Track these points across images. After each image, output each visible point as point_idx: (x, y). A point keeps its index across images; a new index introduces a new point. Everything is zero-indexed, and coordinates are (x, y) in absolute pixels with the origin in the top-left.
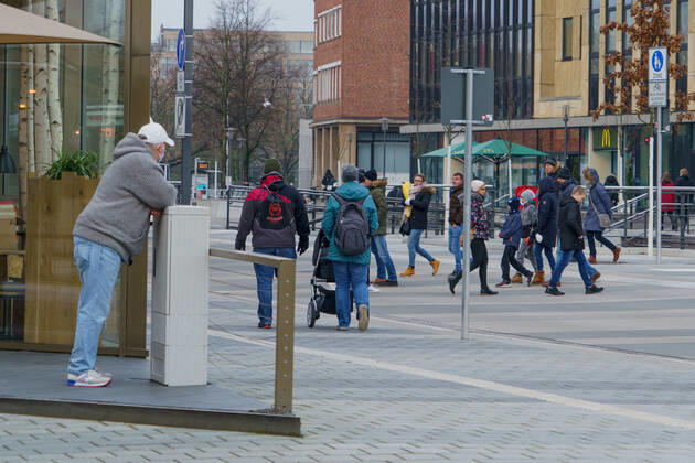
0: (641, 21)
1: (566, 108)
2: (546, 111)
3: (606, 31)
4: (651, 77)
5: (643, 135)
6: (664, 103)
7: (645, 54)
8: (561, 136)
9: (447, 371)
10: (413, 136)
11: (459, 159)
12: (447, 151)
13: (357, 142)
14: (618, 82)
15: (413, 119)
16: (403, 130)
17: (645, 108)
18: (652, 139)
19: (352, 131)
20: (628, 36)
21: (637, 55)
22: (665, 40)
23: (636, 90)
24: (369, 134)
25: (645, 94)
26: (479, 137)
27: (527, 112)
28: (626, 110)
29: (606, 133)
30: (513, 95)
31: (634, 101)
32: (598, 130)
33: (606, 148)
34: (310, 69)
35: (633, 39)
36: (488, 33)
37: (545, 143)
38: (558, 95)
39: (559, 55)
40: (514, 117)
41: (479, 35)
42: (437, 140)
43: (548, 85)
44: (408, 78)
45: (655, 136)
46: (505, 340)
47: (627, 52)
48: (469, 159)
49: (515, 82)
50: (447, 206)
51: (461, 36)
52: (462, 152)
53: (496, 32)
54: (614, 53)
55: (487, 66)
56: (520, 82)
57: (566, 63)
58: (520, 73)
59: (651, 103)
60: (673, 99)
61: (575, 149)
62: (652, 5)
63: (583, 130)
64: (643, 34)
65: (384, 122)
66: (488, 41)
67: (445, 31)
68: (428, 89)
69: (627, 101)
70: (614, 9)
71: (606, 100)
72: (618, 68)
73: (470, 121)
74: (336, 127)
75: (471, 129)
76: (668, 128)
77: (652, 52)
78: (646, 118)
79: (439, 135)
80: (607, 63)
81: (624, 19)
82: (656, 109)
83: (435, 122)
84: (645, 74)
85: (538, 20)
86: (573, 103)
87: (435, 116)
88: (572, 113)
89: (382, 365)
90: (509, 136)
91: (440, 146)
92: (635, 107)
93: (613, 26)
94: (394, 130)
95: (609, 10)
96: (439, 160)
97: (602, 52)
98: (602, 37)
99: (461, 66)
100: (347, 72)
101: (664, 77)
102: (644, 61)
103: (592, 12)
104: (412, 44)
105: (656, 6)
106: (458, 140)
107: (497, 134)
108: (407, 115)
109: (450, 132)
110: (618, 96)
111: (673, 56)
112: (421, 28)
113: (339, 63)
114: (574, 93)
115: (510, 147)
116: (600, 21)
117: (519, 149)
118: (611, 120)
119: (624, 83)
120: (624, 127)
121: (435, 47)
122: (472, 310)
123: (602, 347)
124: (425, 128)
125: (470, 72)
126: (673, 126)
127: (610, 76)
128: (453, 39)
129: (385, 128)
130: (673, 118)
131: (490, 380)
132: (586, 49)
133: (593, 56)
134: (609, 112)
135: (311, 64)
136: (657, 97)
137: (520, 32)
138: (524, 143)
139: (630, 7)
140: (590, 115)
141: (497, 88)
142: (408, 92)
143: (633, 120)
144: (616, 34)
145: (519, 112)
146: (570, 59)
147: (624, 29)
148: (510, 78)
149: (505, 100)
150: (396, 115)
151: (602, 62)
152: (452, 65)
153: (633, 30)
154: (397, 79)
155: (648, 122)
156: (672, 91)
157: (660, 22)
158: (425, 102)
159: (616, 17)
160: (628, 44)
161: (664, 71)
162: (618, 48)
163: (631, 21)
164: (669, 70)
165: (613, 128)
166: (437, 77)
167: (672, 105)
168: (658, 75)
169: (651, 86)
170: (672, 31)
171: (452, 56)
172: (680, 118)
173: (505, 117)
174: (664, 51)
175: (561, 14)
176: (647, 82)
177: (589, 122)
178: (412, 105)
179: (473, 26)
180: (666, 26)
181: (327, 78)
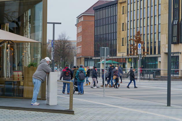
0: (136, 38)
1: (123, 54)
2: (119, 55)
3: (130, 40)
4: (138, 49)
5: (137, 60)
6: (141, 54)
7: (137, 44)
8: (122, 59)
9: (101, 103)
10: (95, 60)
11: (103, 64)
12: (101, 62)
13: (85, 61)
14: (132, 50)
15: (95, 56)
16: (93, 58)
17: (137, 54)
18: (138, 60)
19: (83, 59)
20: (134, 41)
21: (136, 45)
22: (141, 42)
23: (136, 51)
24: (87, 59)
25: (137, 52)
26: (107, 60)
27: (116, 55)
28: (134, 55)
29: (130, 59)
30: (113, 52)
31: (135, 53)
32: (129, 58)
33: (130, 62)
34: (76, 47)
35: (135, 42)
36: (108, 41)
37: (119, 61)
38: (121, 52)
39: (121, 45)
40: (113, 56)
41: (107, 41)
42: (99, 60)
43: (119, 50)
44: (94, 49)
45: (139, 60)
46: (112, 97)
47: (134, 44)
48: (105, 64)
49: (113, 50)
50: (101, 72)
51: (104, 41)
52: (104, 62)
53: (110, 40)
54: (132, 44)
55: (108, 47)
56: (114, 50)
57: (123, 46)
58: (114, 48)
59: (138, 53)
60: (142, 53)
61: (124, 62)
62: (138, 36)
63: (126, 58)
64: (137, 41)
65: (89, 57)
66: (108, 42)
67: (101, 40)
68: (98, 51)
69: (134, 53)
70: (131, 36)
71: (130, 53)
72: (132, 47)
73: (105, 57)
74: (81, 58)
75: (105, 58)
76: (141, 58)
77: (138, 44)
78: (137, 56)
79: (100, 59)
80: (130, 46)
81: (133, 38)
82: (139, 55)
83: (99, 57)
84: (137, 48)
85: (117, 38)
86: (124, 53)
87: (99, 56)
88: (124, 55)
89: (89, 101)
90: (112, 59)
91: (100, 61)
92: (135, 54)
93: (131, 39)
94: (91, 59)
95: (130, 37)
96: (99, 64)
97: (129, 44)
98: (129, 42)
99: (103, 47)
100: (83, 48)
101: (141, 49)
102: (137, 46)
103: (128, 37)
104: (95, 43)
105: (139, 36)
106: (103, 60)
107: (110, 59)
108: (94, 56)
109: (102, 59)
110: (132, 52)
111: (142, 45)
112: (96, 40)
113: (81, 46)
114: (124, 52)
115: (112, 62)
116: (129, 39)
117: (114, 62)
118: (131, 57)
119: (133, 50)
120: (133, 58)
121: (99, 43)
122: (106, 91)
123: (129, 98)
124: (97, 58)
125: (105, 48)
126: (142, 58)
127: (131, 49)
128: (102, 42)
129: (90, 58)
130: (142, 56)
131: (109, 104)
132: (126, 44)
133: (128, 45)
134: (131, 55)
135: (76, 46)
136: (139, 52)
137: (114, 41)
138: (115, 61)
139: (134, 36)
140: (127, 56)
141: (110, 51)
142: (94, 52)
143: (135, 57)
144: (132, 41)
145: (114, 55)
146: (123, 45)
147: (133, 40)
148: (113, 49)
149: (112, 53)
150: (92, 56)
151: (129, 46)
152: (102, 47)
153: (135, 40)
154: (92, 49)
155: (138, 57)
156: (142, 51)
157: (140, 39)
158: (97, 53)
159: (132, 38)
160: (134, 43)
161: (141, 48)
162: (132, 43)
163: (135, 39)
164: (142, 48)
165: (131, 58)
166: (99, 49)
167: (142, 54)
168: (140, 48)
169: (138, 50)
170: (142, 40)
171: (102, 45)
172: (144, 56)
173: (112, 56)
174: (141, 44)
175: (122, 37)
176: (137, 50)
177: (127, 57)
178: (95, 54)
179: (106, 39)
180: (141, 39)
181: (79, 49)
